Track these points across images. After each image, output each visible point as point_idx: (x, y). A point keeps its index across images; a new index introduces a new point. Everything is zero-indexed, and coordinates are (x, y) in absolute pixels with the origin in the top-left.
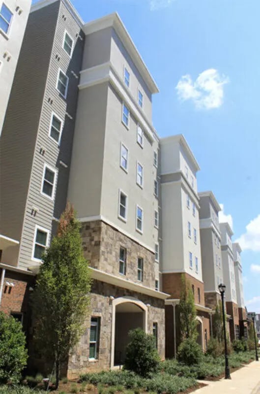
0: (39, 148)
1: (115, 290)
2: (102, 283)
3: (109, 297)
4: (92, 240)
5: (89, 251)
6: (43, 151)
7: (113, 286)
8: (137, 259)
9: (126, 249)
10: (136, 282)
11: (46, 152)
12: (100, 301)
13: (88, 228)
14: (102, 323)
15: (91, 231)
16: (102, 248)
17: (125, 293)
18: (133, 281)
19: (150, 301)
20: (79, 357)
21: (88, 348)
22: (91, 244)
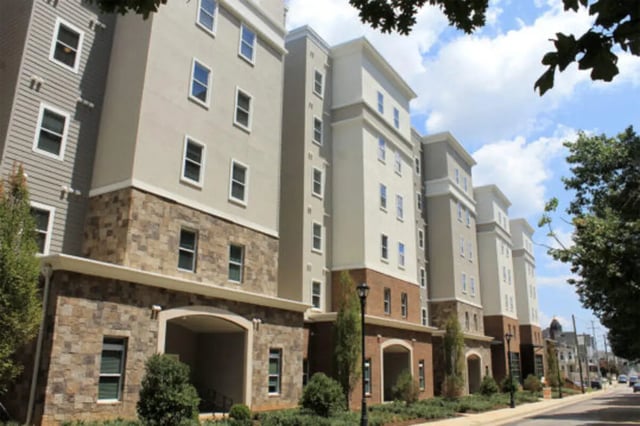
0: (28, 78)
1: (167, 296)
2: (133, 285)
3: (150, 307)
4: (119, 218)
5: (115, 237)
6: (36, 83)
7: (163, 291)
8: (229, 248)
9: (198, 231)
10: (222, 285)
11: (43, 85)
12: (126, 312)
13: (116, 200)
14: (130, 346)
15: (119, 205)
16: (133, 231)
17: (193, 300)
18: (216, 282)
19: (263, 314)
20: (72, 396)
21: (95, 384)
22: (117, 225)
